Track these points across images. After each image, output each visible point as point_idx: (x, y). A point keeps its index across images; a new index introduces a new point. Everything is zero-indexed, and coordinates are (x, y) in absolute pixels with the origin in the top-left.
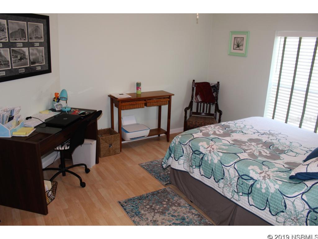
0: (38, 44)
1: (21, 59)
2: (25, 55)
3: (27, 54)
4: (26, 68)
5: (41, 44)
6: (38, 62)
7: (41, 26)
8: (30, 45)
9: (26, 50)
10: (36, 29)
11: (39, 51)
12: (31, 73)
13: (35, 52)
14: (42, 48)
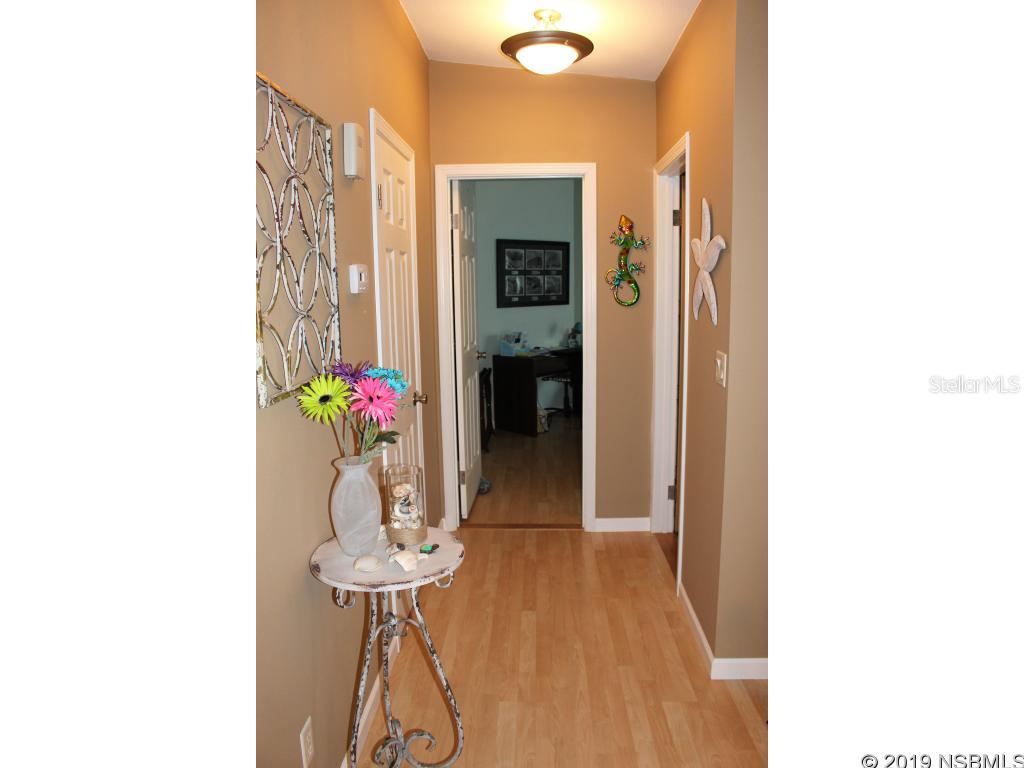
0: (554, 272)
1: (535, 287)
2: (539, 283)
3: (542, 282)
4: (539, 297)
5: (558, 273)
6: (554, 292)
7: (560, 253)
8: (545, 273)
9: (541, 277)
10: (554, 257)
11: (555, 280)
12: (544, 301)
13: (551, 280)
14: (560, 277)
